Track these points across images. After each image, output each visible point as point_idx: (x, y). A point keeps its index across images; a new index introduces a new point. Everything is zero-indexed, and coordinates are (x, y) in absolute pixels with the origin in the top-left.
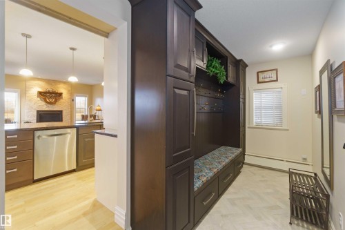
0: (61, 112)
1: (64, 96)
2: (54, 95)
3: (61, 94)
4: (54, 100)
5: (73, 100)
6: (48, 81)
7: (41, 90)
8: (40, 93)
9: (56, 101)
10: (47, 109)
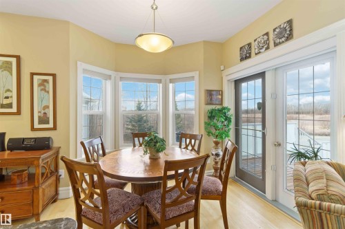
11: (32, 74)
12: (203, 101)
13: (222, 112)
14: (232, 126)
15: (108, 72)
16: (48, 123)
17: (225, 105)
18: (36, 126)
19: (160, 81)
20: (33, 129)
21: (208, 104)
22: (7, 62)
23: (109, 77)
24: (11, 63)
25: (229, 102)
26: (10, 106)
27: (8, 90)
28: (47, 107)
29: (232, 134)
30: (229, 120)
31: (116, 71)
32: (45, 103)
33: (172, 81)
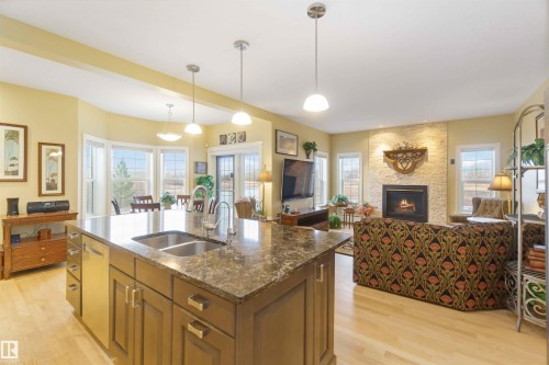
0: (425, 188)
1: (430, 153)
2: (410, 155)
3: (423, 152)
4: (410, 164)
5: (453, 162)
6: (401, 130)
7: (389, 149)
8: (387, 154)
9: (414, 166)
10: (398, 183)
11: (40, 144)
12: (192, 171)
13: (207, 178)
14: (214, 189)
15: (100, 140)
16: (56, 189)
17: (209, 174)
18: (44, 191)
19: (151, 151)
20: (40, 194)
21: (196, 172)
22: (14, 132)
23: (102, 145)
24: (17, 133)
25: (211, 172)
26: (15, 173)
27: (14, 158)
28: (56, 174)
29: (214, 193)
30: (211, 184)
31: (108, 139)
32: (53, 171)
33: (162, 151)
